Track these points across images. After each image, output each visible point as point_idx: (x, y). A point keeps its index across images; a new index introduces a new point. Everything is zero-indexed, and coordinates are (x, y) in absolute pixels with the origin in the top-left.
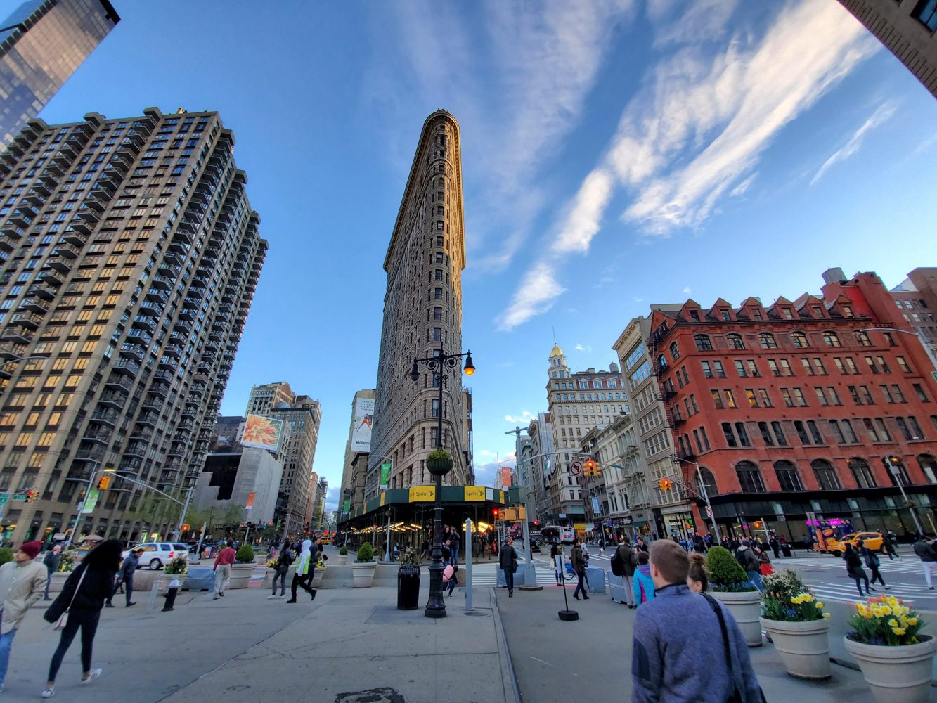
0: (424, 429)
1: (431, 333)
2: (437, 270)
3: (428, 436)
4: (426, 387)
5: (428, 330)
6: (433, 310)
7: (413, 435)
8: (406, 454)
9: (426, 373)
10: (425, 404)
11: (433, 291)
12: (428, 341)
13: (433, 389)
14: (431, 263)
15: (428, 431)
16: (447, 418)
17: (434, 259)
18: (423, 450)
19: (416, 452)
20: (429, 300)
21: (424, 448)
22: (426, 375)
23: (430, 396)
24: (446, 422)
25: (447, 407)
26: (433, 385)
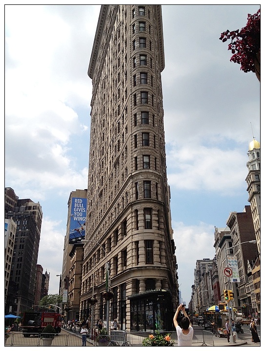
0: (136, 211)
3: (140, 218)
4: (136, 169)
7: (126, 218)
8: (120, 237)
9: (135, 156)
10: (136, 187)
13: (144, 171)
15: (141, 213)
16: (160, 199)
18: (136, 232)
19: (129, 234)
21: (138, 229)
22: (136, 158)
23: (141, 178)
24: (159, 203)
25: (159, 189)
26: (143, 168)
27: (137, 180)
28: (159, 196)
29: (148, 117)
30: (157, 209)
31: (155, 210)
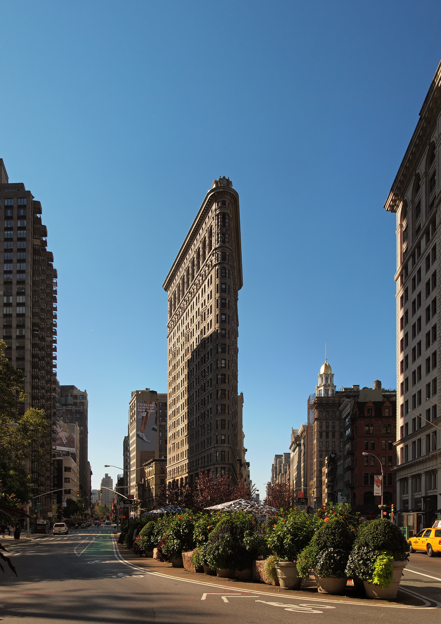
0: (217, 468)
1: (219, 408)
2: (222, 359)
3: (219, 473)
4: (217, 443)
5: (217, 405)
6: (220, 392)
9: (217, 434)
11: (219, 377)
12: (217, 413)
13: (222, 445)
14: (217, 352)
15: (219, 469)
16: (230, 461)
17: (220, 350)
20: (217, 383)
22: (217, 435)
23: (220, 449)
24: (229, 464)
25: (229, 455)
26: (221, 443)
27: (217, 450)
28: (229, 459)
29: (225, 408)
30: (228, 467)
31: (227, 468)
